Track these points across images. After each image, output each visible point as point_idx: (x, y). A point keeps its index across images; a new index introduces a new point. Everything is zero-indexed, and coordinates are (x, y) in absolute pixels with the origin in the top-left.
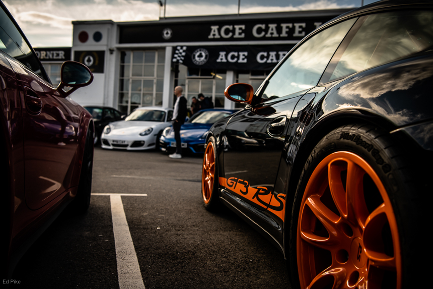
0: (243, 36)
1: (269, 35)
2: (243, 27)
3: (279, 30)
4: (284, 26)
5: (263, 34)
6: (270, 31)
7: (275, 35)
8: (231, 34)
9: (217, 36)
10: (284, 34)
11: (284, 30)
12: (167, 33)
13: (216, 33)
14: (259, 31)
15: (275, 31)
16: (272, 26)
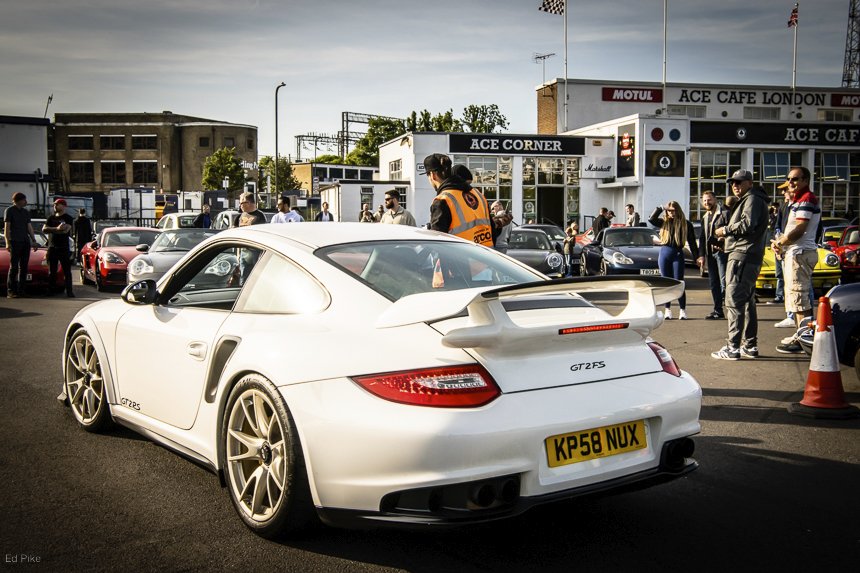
0: (817, 139)
1: (839, 140)
2: (817, 130)
3: (848, 135)
4: (852, 131)
5: (834, 138)
6: (840, 136)
7: (845, 140)
8: (806, 137)
9: (793, 139)
10: (852, 140)
11: (852, 136)
12: (741, 133)
13: (792, 135)
14: (831, 135)
15: (844, 136)
16: (842, 131)
